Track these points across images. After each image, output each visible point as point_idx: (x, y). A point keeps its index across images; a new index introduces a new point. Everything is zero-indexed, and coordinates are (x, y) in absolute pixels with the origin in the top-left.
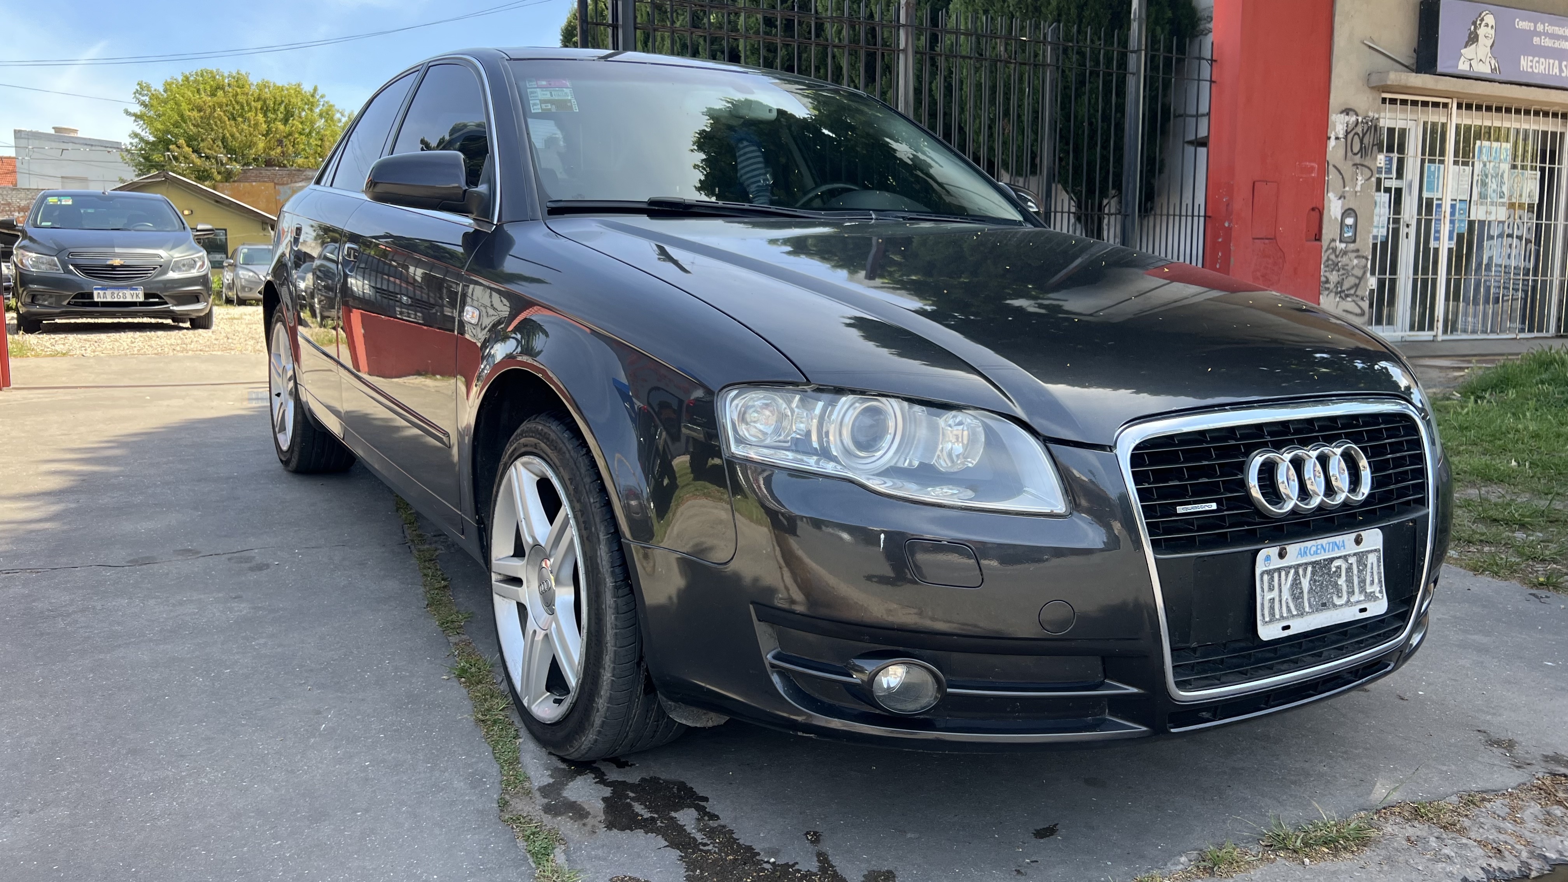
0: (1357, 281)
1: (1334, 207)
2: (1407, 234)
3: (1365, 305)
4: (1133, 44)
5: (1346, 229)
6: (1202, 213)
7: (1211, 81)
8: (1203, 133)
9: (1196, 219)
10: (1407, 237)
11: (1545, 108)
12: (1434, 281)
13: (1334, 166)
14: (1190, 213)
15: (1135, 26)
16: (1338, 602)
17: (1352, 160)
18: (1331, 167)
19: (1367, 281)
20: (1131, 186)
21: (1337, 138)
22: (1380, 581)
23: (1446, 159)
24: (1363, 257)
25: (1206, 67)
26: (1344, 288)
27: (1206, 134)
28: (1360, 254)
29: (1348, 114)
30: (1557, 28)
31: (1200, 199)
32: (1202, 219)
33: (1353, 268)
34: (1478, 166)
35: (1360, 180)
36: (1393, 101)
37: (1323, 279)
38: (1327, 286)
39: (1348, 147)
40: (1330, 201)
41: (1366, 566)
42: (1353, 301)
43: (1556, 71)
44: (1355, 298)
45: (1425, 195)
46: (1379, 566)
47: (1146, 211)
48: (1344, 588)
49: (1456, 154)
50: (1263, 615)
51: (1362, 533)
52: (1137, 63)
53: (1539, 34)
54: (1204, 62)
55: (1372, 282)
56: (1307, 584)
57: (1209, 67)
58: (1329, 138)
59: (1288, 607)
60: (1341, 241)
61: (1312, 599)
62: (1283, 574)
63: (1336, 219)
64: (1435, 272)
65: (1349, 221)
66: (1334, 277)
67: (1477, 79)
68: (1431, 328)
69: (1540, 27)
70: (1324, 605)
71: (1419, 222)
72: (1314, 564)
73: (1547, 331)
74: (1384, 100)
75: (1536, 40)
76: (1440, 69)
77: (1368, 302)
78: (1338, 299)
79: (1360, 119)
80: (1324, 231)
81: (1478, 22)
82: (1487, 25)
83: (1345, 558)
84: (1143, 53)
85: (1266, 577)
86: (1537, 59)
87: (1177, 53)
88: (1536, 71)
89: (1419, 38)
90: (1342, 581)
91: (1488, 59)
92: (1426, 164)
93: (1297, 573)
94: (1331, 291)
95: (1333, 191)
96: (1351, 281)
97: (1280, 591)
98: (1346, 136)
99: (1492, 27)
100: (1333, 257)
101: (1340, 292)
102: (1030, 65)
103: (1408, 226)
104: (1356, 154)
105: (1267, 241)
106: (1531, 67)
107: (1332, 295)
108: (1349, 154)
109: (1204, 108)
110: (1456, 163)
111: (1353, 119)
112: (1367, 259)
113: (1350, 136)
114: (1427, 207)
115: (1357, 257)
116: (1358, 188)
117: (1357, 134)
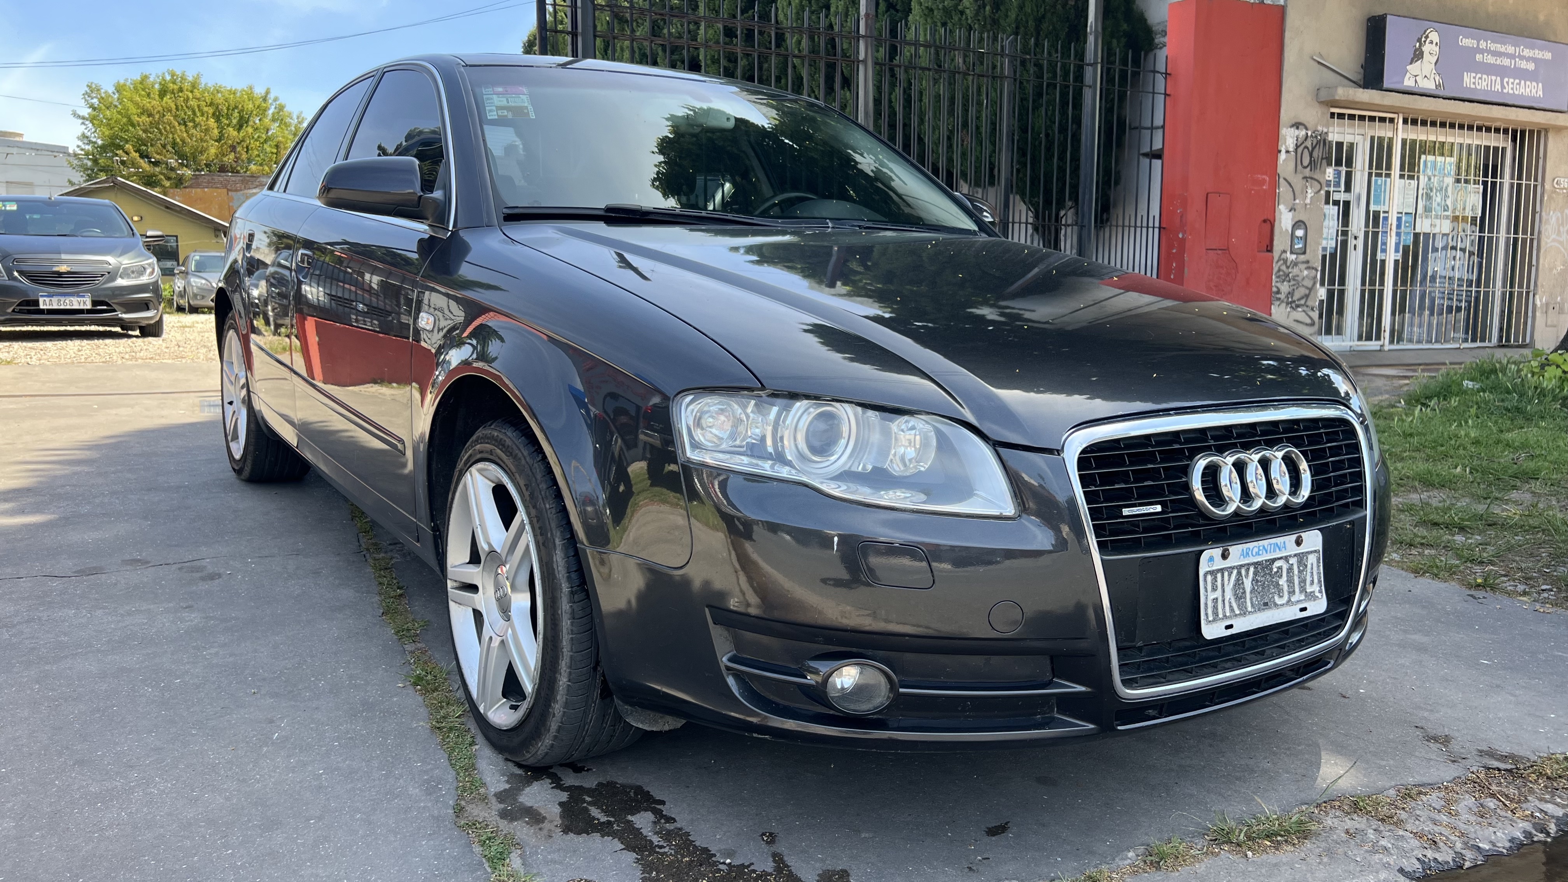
0: (1307, 292)
1: (1285, 219)
2: (1355, 246)
3: (1315, 315)
4: (1089, 56)
5: (1296, 241)
6: (1157, 224)
7: (1166, 94)
8: (1157, 145)
9: (1151, 230)
10: (1355, 249)
11: (1487, 124)
12: (1381, 292)
13: (1285, 179)
14: (1145, 224)
15: (1091, 39)
16: (1279, 601)
17: (1301, 173)
18: (1281, 180)
19: (1317, 292)
20: (1087, 197)
21: (1287, 152)
22: (1320, 581)
23: (1393, 173)
24: (1313, 268)
25: (1160, 80)
26: (1295, 298)
27: (1161, 147)
28: (1310, 265)
29: (1298, 128)
30: (1499, 46)
31: (1155, 211)
32: (1157, 230)
33: (1303, 279)
34: (1423, 180)
35: (1310, 193)
36: (1341, 116)
37: (1274, 289)
38: (1278, 296)
39: (1298, 160)
40: (1281, 213)
41: (1306, 566)
42: (1304, 311)
43: (1498, 87)
44: (1305, 308)
45: (1373, 208)
46: (1318, 566)
47: (1102, 222)
48: (1286, 588)
49: (1402, 168)
50: (1207, 614)
51: (1303, 535)
52: (1093, 76)
53: (1482, 52)
54: (1158, 76)
55: (1322, 293)
56: (1250, 584)
57: (1164, 80)
58: (1280, 151)
59: (1231, 606)
60: (1292, 253)
61: (1254, 599)
62: (1226, 574)
63: (1287, 230)
64: (1382, 283)
65: (1300, 233)
66: (1285, 288)
67: (1421, 95)
68: (1378, 338)
69: (1483, 45)
70: (1266, 604)
71: (1366, 234)
72: (1256, 564)
73: (1490, 341)
74: (1332, 115)
75: (1479, 57)
76: (1386, 85)
77: (1317, 312)
78: (1289, 309)
79: (1309, 133)
80: (1275, 243)
81: (1423, 39)
82: (1431, 42)
83: (1286, 559)
84: (1099, 66)
85: (1209, 578)
86: (1479, 75)
87: (1132, 67)
88: (1479, 87)
89: (1366, 54)
90: (1283, 582)
91: (1433, 76)
92: (1373, 178)
93: (1239, 573)
94: (1283, 302)
95: (1284, 203)
96: (1301, 292)
97: (1223, 591)
98: (1296, 149)
99: (1437, 44)
100: (1284, 268)
101: (1291, 303)
102: (988, 77)
103: (1356, 238)
104: (1305, 167)
105: (1220, 252)
106: (1474, 83)
107: (1284, 305)
108: (1299, 167)
109: (1158, 121)
110: (1402, 176)
111: (1302, 133)
112: (1317, 270)
113: (1300, 150)
114: (1374, 219)
115: (1307, 268)
116: (1308, 201)
117: (1306, 147)
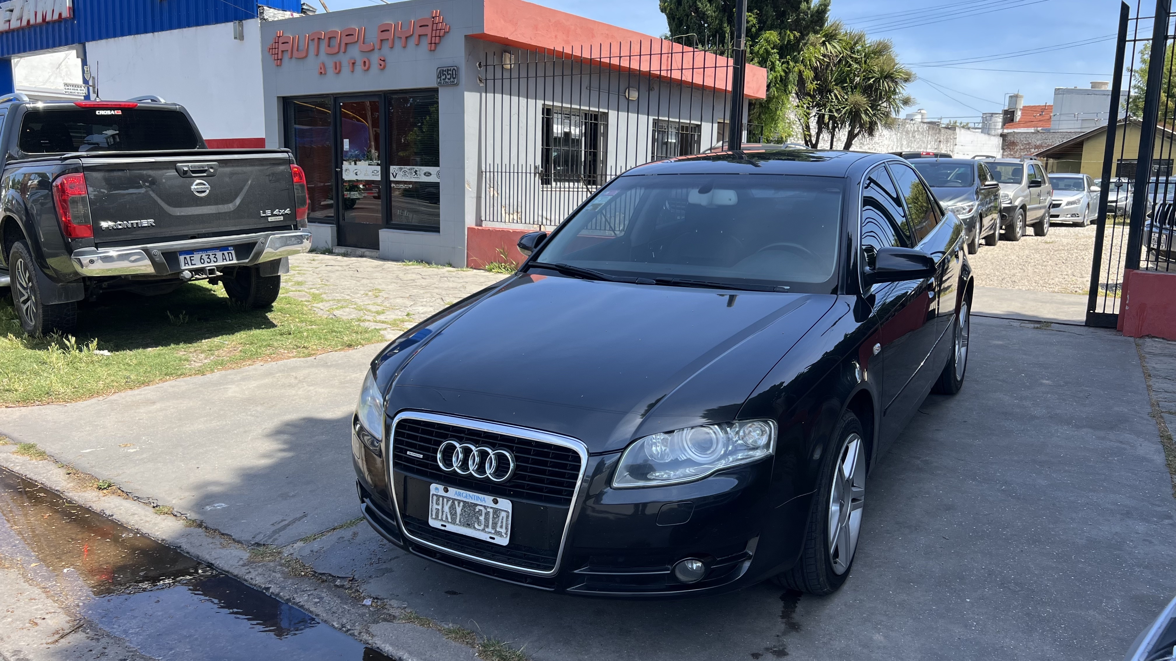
16: (476, 526)
22: (507, 528)
41: (499, 517)
46: (507, 520)
48: (483, 523)
50: (432, 514)
51: (498, 499)
56: (460, 511)
59: (446, 516)
61: (462, 519)
62: (445, 500)
70: (468, 525)
72: (464, 502)
83: (486, 507)
85: (435, 497)
90: (482, 518)
93: (453, 502)
97: (443, 507)
